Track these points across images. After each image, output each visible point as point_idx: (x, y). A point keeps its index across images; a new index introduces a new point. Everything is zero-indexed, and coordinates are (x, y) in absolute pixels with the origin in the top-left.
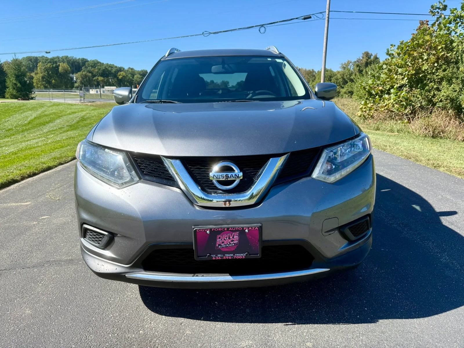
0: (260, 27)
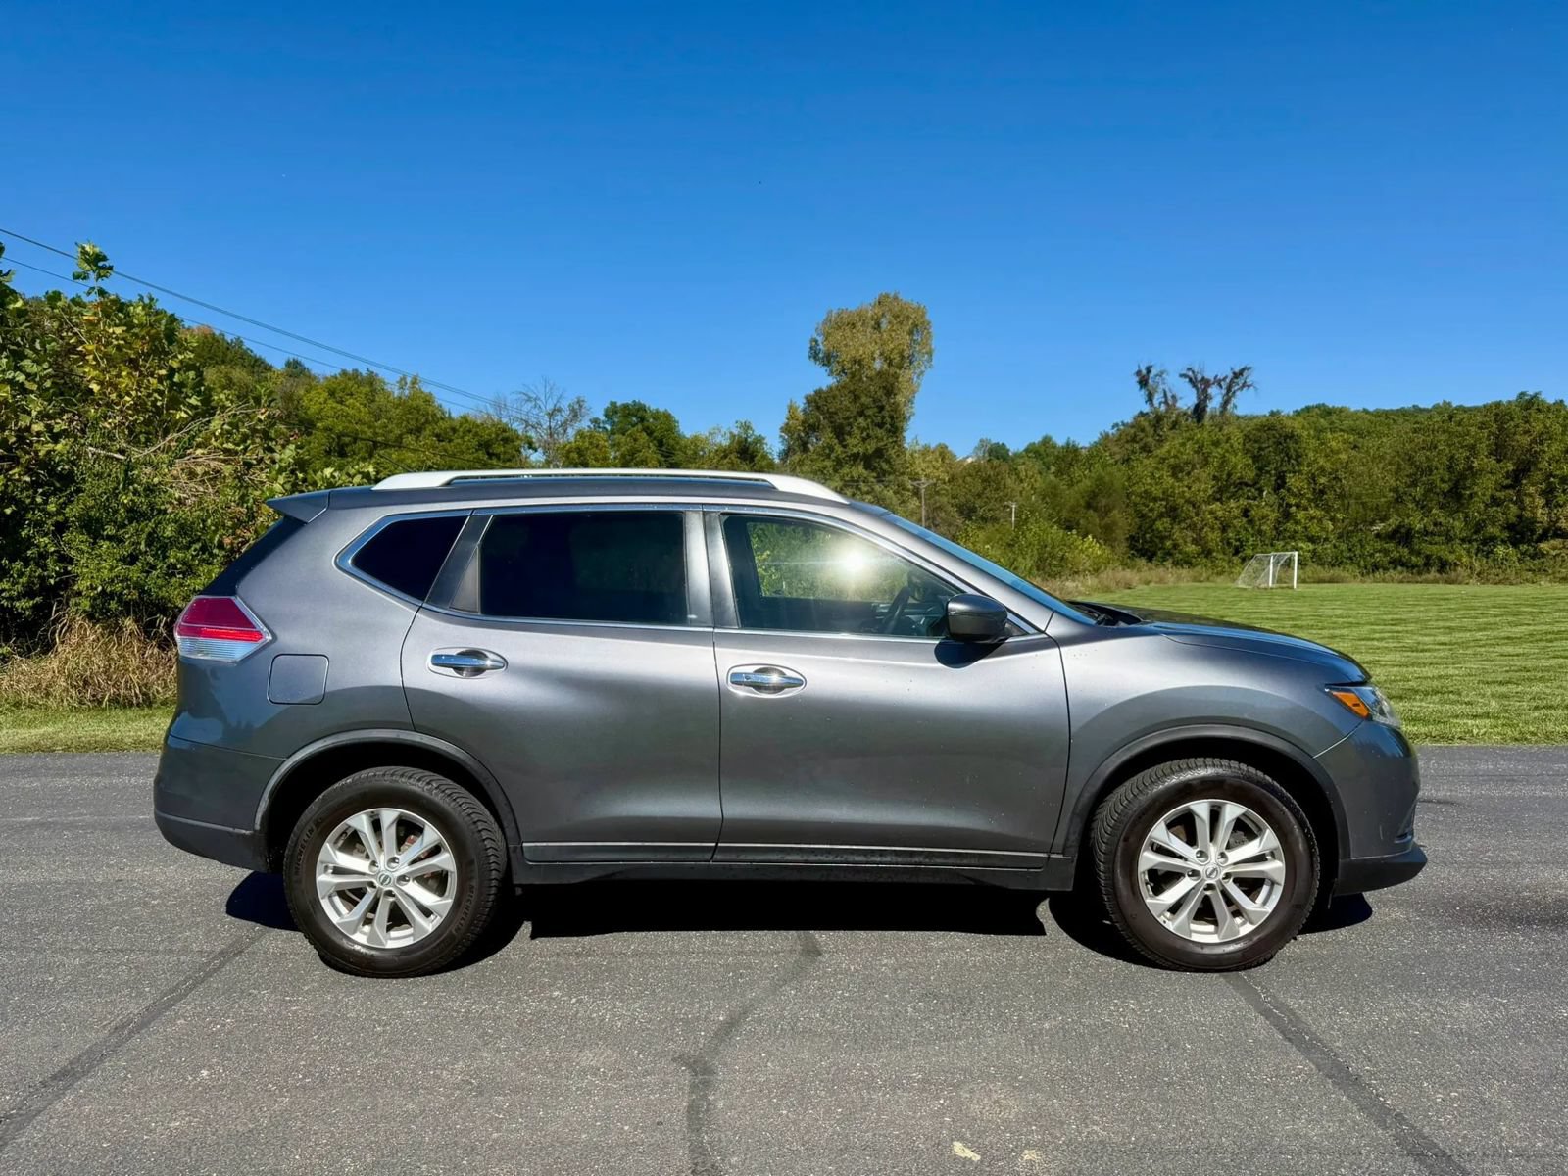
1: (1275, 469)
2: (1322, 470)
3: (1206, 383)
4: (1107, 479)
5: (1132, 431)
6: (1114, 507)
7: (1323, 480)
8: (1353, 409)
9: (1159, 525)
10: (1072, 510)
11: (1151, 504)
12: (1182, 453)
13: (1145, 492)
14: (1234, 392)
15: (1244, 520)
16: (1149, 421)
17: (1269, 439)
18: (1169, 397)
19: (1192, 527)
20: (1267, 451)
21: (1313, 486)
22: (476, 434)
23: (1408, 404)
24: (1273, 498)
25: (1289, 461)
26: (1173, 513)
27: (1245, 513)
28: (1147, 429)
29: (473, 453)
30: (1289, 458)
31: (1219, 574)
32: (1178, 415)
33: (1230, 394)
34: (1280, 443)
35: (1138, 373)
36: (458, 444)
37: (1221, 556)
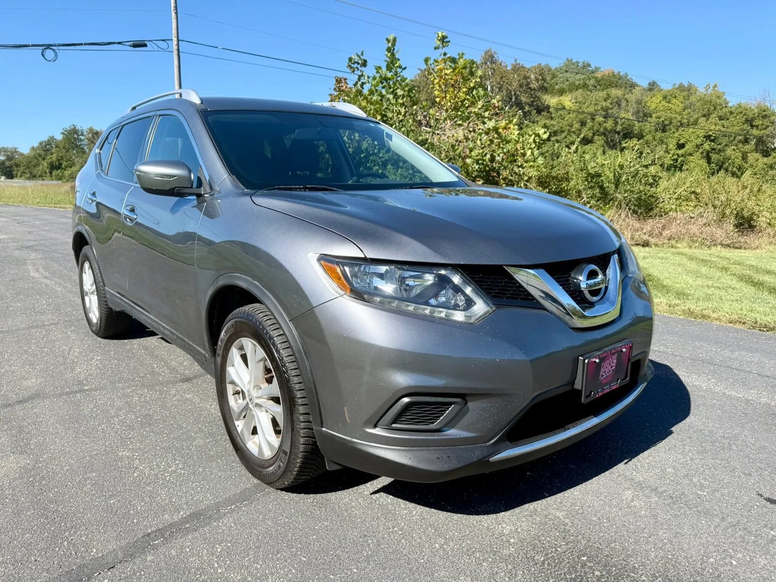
0: (43, 48)
22: (745, 114)
29: (741, 126)
36: (732, 121)
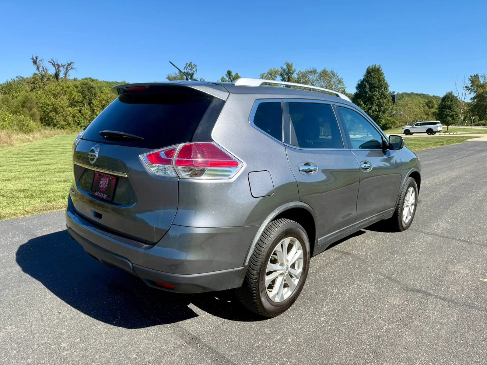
1: (88, 98)
2: (103, 99)
3: (59, 66)
4: (29, 97)
5: (32, 80)
6: (33, 107)
7: (104, 102)
8: (100, 80)
9: (51, 114)
10: (16, 107)
11: (47, 107)
12: (56, 90)
13: (45, 102)
14: (68, 70)
15: (80, 114)
16: (39, 77)
17: (85, 87)
18: (45, 69)
19: (63, 116)
20: (85, 91)
21: (101, 104)
23: (114, 81)
24: (88, 107)
25: (92, 95)
26: (55, 110)
27: (80, 111)
28: (39, 80)
30: (92, 94)
31: (74, 131)
32: (49, 75)
33: (67, 71)
34: (89, 89)
35: (33, 59)
37: (73, 126)
